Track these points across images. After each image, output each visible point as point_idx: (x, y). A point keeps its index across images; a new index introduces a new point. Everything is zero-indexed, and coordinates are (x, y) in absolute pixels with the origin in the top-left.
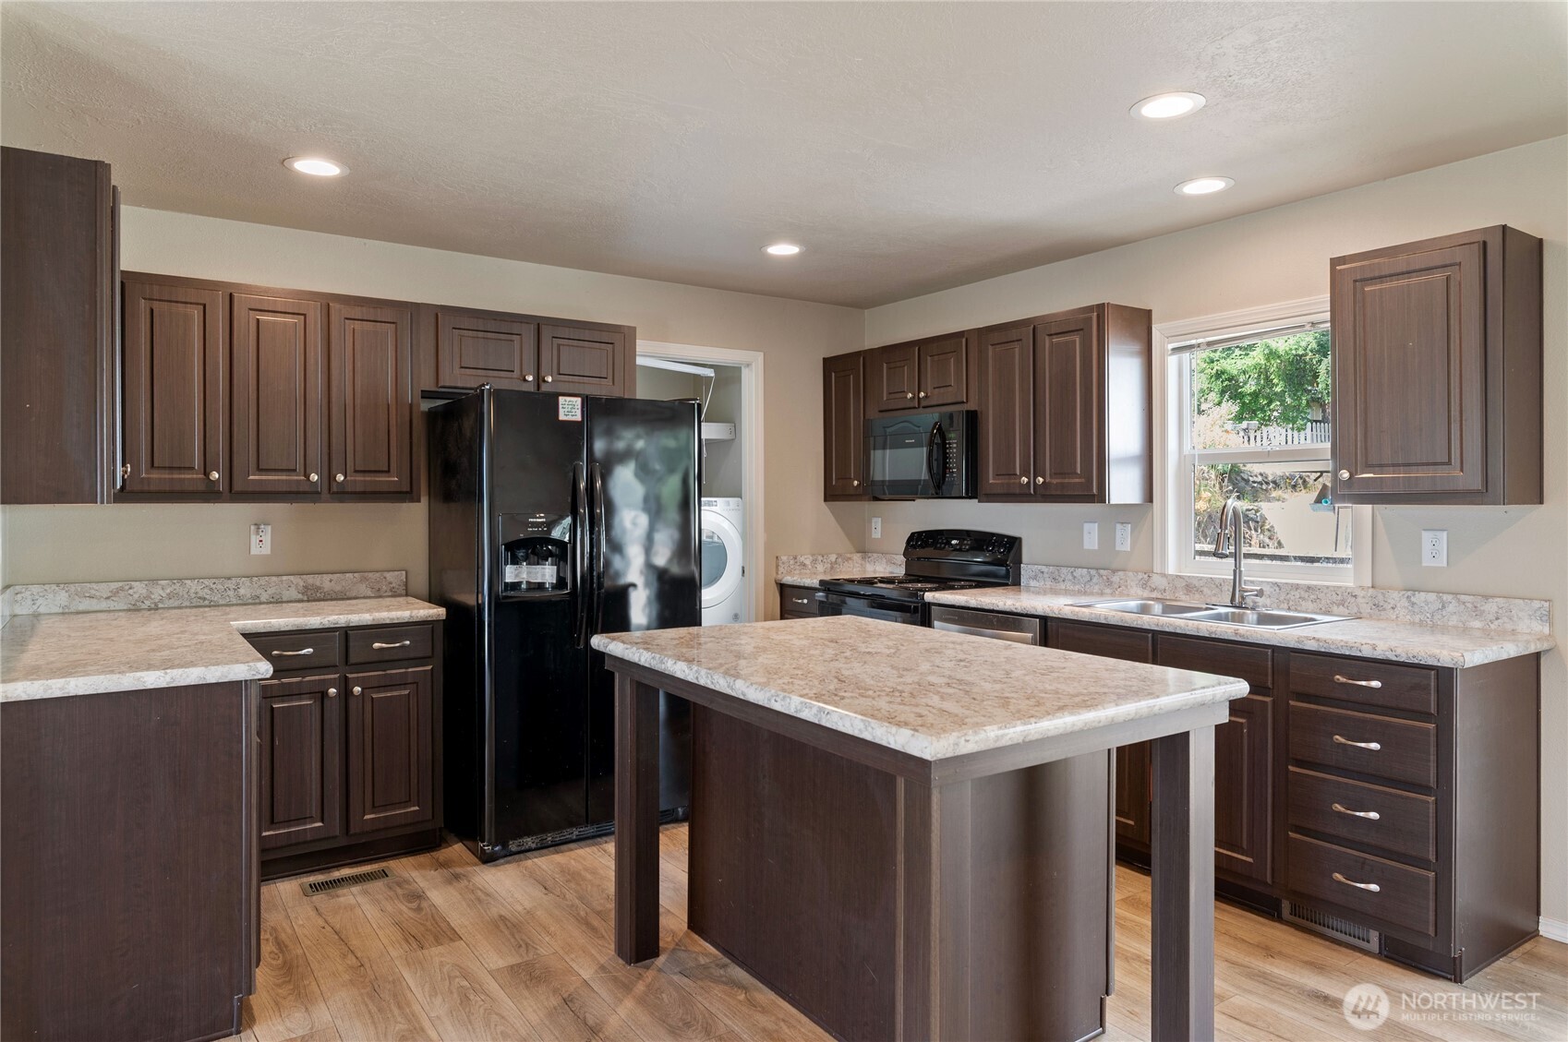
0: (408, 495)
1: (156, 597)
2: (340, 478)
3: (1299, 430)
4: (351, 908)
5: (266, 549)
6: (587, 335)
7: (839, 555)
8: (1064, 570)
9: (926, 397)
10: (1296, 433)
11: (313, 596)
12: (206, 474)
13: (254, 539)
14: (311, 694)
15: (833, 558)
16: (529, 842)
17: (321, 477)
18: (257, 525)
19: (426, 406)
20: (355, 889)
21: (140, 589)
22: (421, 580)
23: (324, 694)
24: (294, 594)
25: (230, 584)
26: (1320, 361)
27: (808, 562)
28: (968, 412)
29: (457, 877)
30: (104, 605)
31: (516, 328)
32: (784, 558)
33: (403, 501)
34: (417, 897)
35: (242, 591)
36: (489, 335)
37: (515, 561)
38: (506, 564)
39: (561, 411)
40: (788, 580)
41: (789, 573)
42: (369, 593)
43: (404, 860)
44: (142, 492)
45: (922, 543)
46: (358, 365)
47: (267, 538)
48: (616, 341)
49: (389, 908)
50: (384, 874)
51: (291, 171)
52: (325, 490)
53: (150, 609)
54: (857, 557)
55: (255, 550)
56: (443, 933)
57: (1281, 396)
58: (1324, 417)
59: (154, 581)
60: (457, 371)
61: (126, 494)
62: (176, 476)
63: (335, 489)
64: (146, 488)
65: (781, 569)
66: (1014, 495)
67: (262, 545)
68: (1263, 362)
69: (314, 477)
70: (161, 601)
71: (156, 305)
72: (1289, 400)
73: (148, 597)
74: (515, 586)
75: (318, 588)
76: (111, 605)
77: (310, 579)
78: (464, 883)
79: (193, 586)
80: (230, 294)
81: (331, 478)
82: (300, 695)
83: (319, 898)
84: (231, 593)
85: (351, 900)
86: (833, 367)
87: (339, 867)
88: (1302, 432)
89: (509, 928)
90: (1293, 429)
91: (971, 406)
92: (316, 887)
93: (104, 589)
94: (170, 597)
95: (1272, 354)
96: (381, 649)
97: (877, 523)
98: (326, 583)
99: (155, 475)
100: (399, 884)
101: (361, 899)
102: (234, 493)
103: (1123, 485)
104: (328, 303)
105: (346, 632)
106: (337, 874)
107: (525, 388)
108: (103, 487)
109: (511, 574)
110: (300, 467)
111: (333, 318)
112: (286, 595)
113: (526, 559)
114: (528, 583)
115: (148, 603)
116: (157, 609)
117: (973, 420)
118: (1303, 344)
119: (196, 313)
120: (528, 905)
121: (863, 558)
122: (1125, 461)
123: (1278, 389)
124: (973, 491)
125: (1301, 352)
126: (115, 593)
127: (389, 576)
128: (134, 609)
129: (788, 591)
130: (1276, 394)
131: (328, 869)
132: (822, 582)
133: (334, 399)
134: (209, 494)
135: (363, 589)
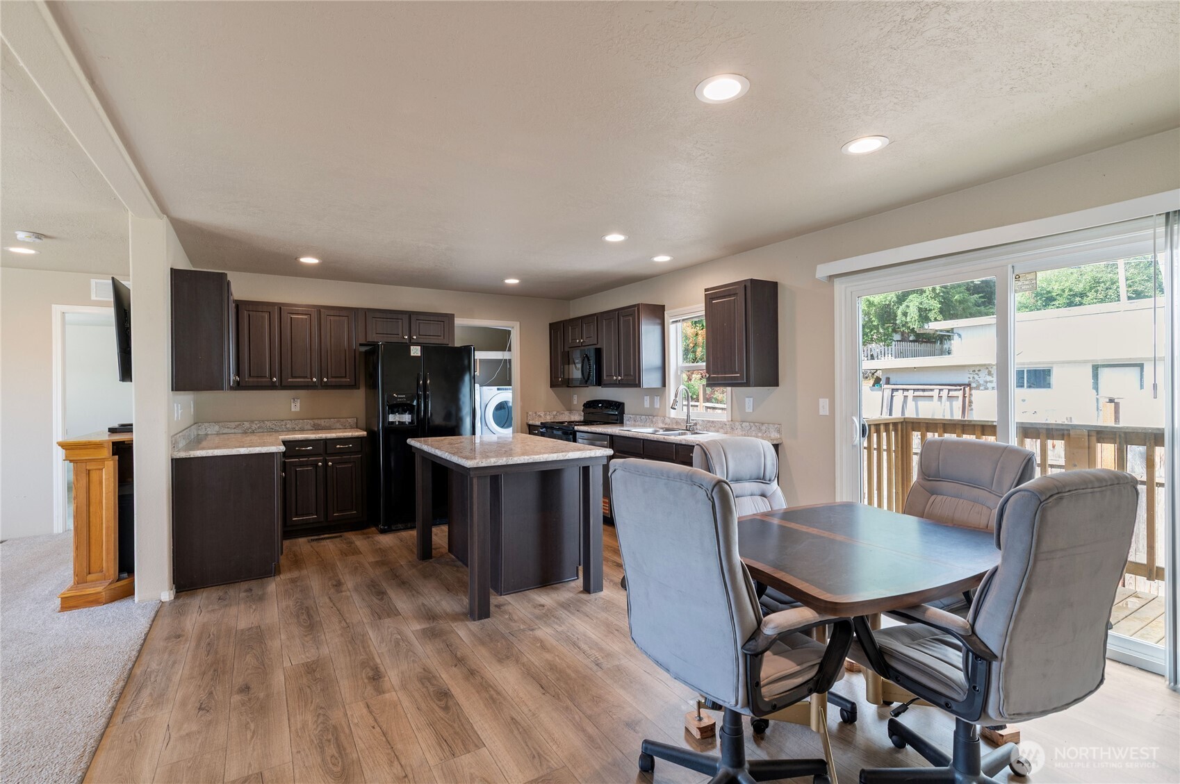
0: (354, 386)
1: (253, 428)
2: (325, 380)
3: (888, 346)
4: (325, 546)
5: (298, 409)
6: (432, 318)
7: (558, 412)
8: (638, 417)
9: (584, 342)
10: (886, 348)
11: (317, 428)
12: (271, 379)
13: (293, 405)
14: (311, 465)
15: (555, 413)
16: (400, 526)
17: (317, 380)
18: (294, 399)
19: (363, 349)
20: (328, 541)
21: (247, 425)
22: (362, 423)
23: (317, 465)
24: (309, 427)
25: (283, 423)
26: (898, 308)
27: (542, 415)
28: (596, 349)
29: (369, 538)
30: (233, 431)
31: (400, 316)
32: (530, 413)
33: (352, 389)
34: (352, 543)
35: (288, 426)
36: (388, 320)
37: (393, 413)
38: (389, 414)
39: (412, 352)
40: (531, 422)
41: (533, 420)
42: (341, 427)
43: (350, 533)
44: (246, 386)
45: (590, 405)
46: (332, 334)
47: (298, 405)
48: (446, 320)
49: (339, 546)
50: (341, 536)
51: (299, 262)
52: (319, 385)
53: (251, 433)
54: (567, 413)
55: (293, 410)
56: (356, 552)
57: (876, 327)
58: (902, 339)
59: (252, 422)
60: (374, 335)
61: (239, 386)
62: (259, 380)
63: (323, 384)
64: (247, 385)
65: (529, 418)
66: (629, 384)
67: (296, 407)
68: (866, 309)
69: (315, 380)
70: (255, 429)
71: (251, 313)
72: (881, 331)
73: (250, 428)
74: (392, 423)
75: (319, 425)
76: (236, 431)
77: (316, 421)
78: (371, 539)
79: (268, 423)
80: (280, 306)
81: (322, 380)
82: (307, 466)
83: (314, 544)
84: (283, 427)
85: (326, 543)
86: (554, 327)
87: (324, 534)
88: (890, 347)
89: (382, 551)
90: (884, 346)
91: (598, 346)
92: (313, 540)
93: (233, 425)
94: (259, 428)
95: (870, 304)
96: (340, 448)
97: (575, 397)
98: (323, 423)
99: (251, 380)
100: (345, 539)
101: (329, 544)
102: (283, 386)
103: (650, 379)
104: (319, 309)
105: (326, 441)
106: (322, 536)
107: (404, 341)
108: (226, 385)
109: (392, 418)
110: (309, 376)
111: (322, 316)
112: (306, 428)
113: (398, 412)
114: (399, 422)
115: (250, 430)
116: (254, 432)
117: (598, 352)
118: (889, 298)
119: (267, 316)
120: (391, 545)
121: (570, 413)
122: (651, 369)
123: (875, 323)
124: (599, 382)
125: (887, 303)
126: (237, 426)
127: (349, 420)
128: (245, 433)
129: (531, 427)
130: (874, 326)
131: (319, 535)
132: (542, 423)
133: (322, 349)
134: (273, 387)
135: (338, 425)
